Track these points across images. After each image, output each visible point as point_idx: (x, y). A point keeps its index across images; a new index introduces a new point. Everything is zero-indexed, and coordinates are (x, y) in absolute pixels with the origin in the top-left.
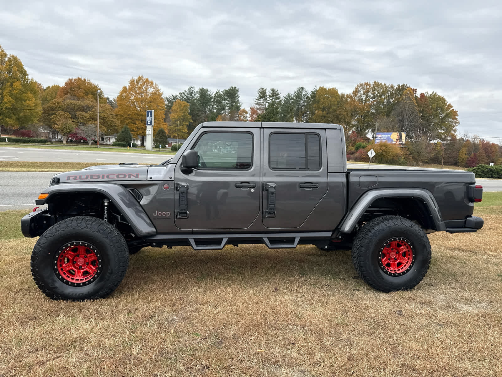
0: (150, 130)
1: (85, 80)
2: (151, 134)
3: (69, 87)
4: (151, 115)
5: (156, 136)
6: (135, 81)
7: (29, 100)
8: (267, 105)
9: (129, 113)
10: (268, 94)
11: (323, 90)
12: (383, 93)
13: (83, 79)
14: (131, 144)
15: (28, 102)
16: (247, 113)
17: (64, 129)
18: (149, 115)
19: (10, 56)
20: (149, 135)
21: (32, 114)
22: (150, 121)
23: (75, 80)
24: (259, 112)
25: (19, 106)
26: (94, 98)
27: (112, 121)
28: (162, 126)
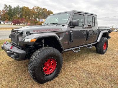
8: (8, 10)
10: (8, 6)
11: (24, 7)
12: (40, 9)
16: (1, 11)
24: (6, 11)
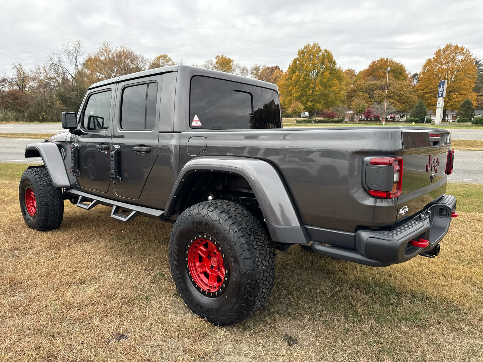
0: (441, 103)
1: (387, 59)
2: (441, 106)
3: (372, 68)
4: (443, 85)
5: (460, 109)
6: (442, 51)
7: (335, 86)
9: (431, 86)
13: (385, 59)
14: (425, 119)
15: (333, 88)
17: (357, 109)
18: (442, 86)
19: (324, 50)
20: (439, 108)
21: (336, 98)
22: (441, 93)
23: (378, 61)
25: (327, 91)
26: (394, 76)
27: (409, 97)
28: (470, 97)
